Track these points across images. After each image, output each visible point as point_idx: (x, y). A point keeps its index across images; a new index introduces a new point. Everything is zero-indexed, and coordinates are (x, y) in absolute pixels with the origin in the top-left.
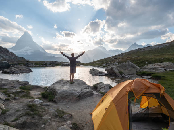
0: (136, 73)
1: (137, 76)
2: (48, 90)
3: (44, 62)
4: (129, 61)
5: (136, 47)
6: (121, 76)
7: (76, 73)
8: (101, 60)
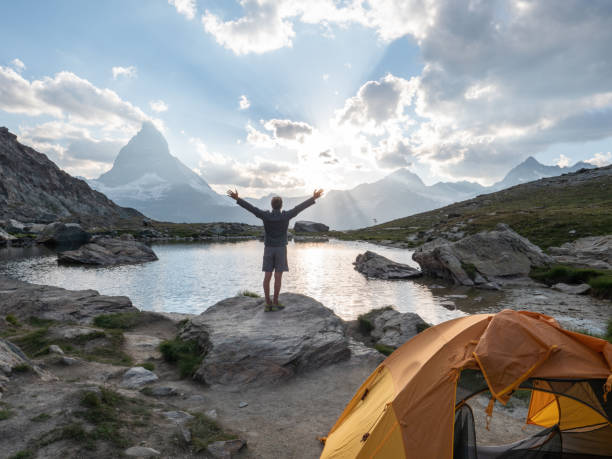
0: (527, 270)
1: (532, 282)
2: (186, 334)
3: (203, 226)
4: (503, 225)
5: (535, 172)
6: (470, 282)
7: (287, 270)
8: (404, 219)
